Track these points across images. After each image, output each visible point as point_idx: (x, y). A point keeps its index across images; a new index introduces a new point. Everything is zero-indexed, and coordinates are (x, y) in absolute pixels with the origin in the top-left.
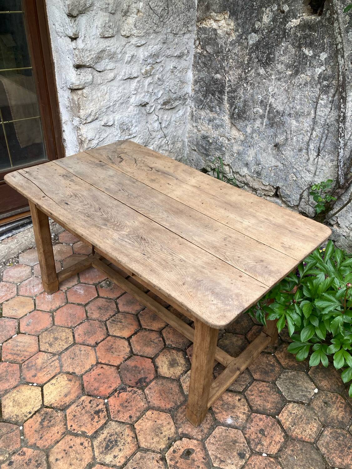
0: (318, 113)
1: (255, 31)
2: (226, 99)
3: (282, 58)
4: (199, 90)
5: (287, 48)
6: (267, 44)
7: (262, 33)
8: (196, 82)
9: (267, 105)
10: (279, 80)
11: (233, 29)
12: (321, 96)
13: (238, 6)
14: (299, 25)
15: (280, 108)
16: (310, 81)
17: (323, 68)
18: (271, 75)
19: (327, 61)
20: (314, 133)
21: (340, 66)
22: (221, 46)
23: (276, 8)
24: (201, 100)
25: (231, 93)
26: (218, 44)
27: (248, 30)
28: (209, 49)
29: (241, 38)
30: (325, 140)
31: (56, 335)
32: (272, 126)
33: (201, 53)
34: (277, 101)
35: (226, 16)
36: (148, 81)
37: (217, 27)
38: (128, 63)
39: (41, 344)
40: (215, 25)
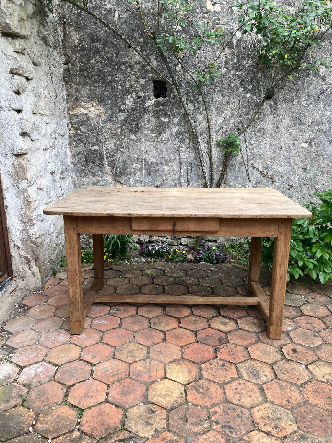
0: (182, 157)
1: (122, 112)
2: (106, 164)
3: (147, 126)
4: (79, 162)
5: (149, 119)
6: (133, 119)
7: (128, 112)
8: (74, 156)
9: (142, 160)
10: (147, 141)
11: (103, 112)
12: (181, 146)
13: (104, 96)
14: (154, 104)
15: (153, 160)
16: (171, 137)
17: (177, 128)
18: (141, 138)
19: (179, 124)
20: (182, 171)
21: (192, 123)
22: (94, 125)
23: (135, 95)
24: (82, 169)
25: (111, 158)
26: (91, 125)
27: (116, 111)
28: (82, 129)
29: (112, 117)
30: (191, 173)
31: (127, 350)
32: (150, 174)
33: (76, 133)
34: (150, 156)
35: (94, 104)
36: (53, 152)
37: (88, 113)
38: (44, 136)
39: (124, 360)
40: (85, 111)
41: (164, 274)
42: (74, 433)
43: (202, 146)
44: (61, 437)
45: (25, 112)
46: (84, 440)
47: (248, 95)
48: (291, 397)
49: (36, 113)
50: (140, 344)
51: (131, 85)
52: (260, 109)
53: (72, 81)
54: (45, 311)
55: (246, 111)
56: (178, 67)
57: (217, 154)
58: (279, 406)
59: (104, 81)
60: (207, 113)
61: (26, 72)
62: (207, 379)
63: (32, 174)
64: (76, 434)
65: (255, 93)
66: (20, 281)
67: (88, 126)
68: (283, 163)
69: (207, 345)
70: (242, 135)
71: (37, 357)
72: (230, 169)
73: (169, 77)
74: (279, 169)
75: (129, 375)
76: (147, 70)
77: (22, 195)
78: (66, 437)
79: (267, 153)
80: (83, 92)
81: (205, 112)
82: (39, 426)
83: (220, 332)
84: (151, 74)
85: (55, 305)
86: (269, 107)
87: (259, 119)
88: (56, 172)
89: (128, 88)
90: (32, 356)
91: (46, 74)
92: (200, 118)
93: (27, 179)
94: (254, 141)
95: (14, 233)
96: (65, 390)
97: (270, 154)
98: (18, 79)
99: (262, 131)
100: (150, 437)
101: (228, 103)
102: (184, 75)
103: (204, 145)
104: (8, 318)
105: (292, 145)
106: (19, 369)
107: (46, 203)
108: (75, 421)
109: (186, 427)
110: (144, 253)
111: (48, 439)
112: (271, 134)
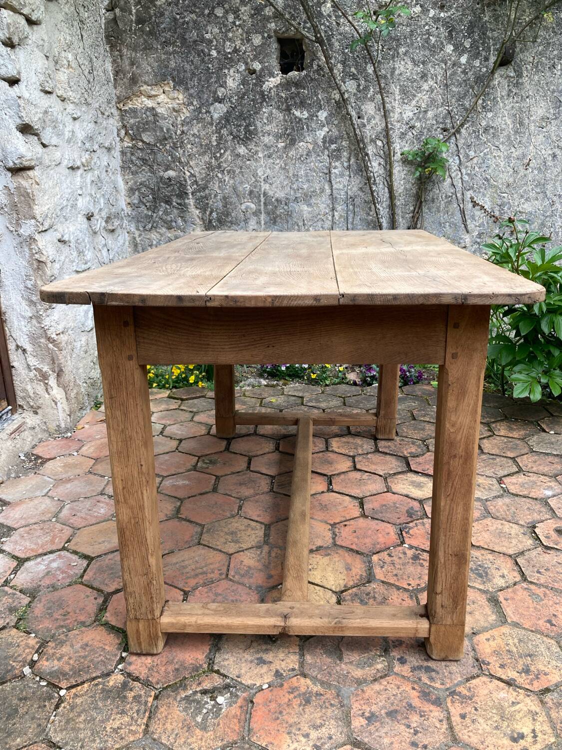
0: (335, 186)
1: (220, 101)
2: (192, 204)
3: (268, 128)
4: (141, 201)
5: (271, 113)
6: (241, 114)
7: (231, 102)
8: (131, 191)
9: (260, 195)
10: (269, 157)
11: (184, 104)
12: (333, 164)
13: (185, 71)
14: (280, 84)
15: (280, 195)
16: (313, 148)
17: (326, 129)
18: (257, 152)
19: (328, 121)
20: (336, 213)
21: (353, 118)
22: (168, 130)
23: (243, 67)
24: (147, 216)
25: (200, 192)
26: (162, 129)
27: (207, 101)
28: (147, 137)
29: (200, 112)
30: (353, 218)
31: (226, 530)
32: (275, 223)
33: (134, 147)
34: (274, 186)
35: (167, 89)
36: (89, 177)
37: (155, 105)
38: (69, 141)
39: (219, 548)
40: (150, 103)
41: (302, 404)
42: (113, 677)
43: (375, 164)
44: (86, 685)
45: (25, 84)
46: (131, 690)
47: (463, 60)
48: (555, 615)
49: (50, 93)
50: (252, 520)
51: (235, 47)
52: (488, 86)
53: (122, 43)
54: (75, 466)
55: (459, 92)
56: (325, 6)
57: (404, 179)
58: (532, 631)
59: (184, 40)
60: (383, 99)
61: (25, 6)
62: (383, 582)
63: (45, 209)
64: (117, 679)
65: (477, 55)
66: (31, 414)
67: (155, 131)
68: (532, 195)
69: (383, 521)
70: (452, 141)
71: (52, 542)
72: (429, 209)
73: (309, 29)
74: (525, 206)
75: (227, 575)
76: (265, 15)
77: (26, 249)
78: (97, 685)
79: (501, 176)
80: (144, 65)
81: (379, 96)
82: (45, 665)
83: (409, 500)
84: (273, 24)
85: (94, 455)
86: (505, 83)
87: (484, 107)
88: (97, 217)
89: (229, 53)
90: (43, 541)
91: (68, 20)
92: (369, 108)
93: (34, 218)
94: (475, 152)
95: (16, 323)
96: (101, 600)
97: (505, 177)
98: (9, 16)
99: (492, 131)
100: (265, 686)
101: (424, 76)
102: (338, 24)
103: (378, 162)
104: (5, 478)
105: (550, 158)
106: (15, 563)
107: (77, 272)
108: (116, 655)
109: (338, 668)
110: (265, 371)
111: (61, 689)
112: (509, 137)
